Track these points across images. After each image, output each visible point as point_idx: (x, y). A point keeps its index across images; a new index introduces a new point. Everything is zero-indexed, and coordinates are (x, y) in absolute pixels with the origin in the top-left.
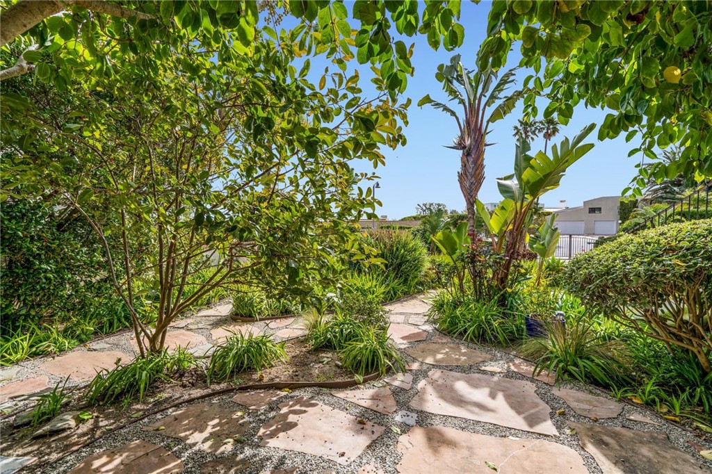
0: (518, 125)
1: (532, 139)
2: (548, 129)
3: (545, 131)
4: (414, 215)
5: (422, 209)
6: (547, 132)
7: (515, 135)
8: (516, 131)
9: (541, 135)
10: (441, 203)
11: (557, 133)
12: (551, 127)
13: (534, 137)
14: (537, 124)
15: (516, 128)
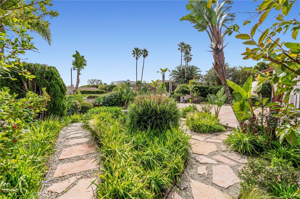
0: (134, 50)
1: (139, 56)
2: (145, 54)
3: (143, 54)
4: (87, 85)
5: (91, 82)
6: (144, 55)
7: (133, 54)
8: (133, 52)
9: (142, 55)
10: (99, 80)
11: (147, 56)
12: (146, 53)
13: (140, 56)
14: (141, 51)
15: (133, 51)
